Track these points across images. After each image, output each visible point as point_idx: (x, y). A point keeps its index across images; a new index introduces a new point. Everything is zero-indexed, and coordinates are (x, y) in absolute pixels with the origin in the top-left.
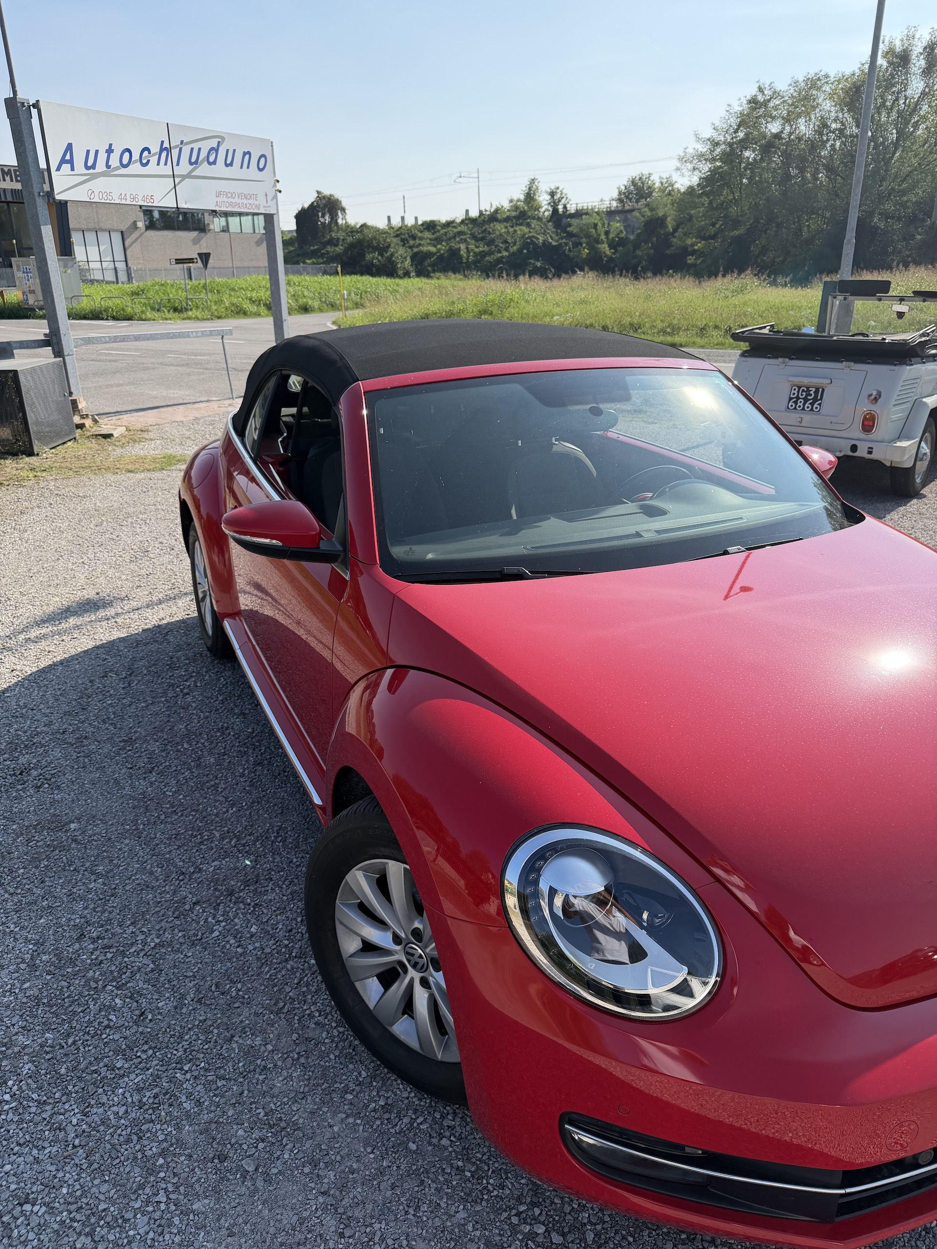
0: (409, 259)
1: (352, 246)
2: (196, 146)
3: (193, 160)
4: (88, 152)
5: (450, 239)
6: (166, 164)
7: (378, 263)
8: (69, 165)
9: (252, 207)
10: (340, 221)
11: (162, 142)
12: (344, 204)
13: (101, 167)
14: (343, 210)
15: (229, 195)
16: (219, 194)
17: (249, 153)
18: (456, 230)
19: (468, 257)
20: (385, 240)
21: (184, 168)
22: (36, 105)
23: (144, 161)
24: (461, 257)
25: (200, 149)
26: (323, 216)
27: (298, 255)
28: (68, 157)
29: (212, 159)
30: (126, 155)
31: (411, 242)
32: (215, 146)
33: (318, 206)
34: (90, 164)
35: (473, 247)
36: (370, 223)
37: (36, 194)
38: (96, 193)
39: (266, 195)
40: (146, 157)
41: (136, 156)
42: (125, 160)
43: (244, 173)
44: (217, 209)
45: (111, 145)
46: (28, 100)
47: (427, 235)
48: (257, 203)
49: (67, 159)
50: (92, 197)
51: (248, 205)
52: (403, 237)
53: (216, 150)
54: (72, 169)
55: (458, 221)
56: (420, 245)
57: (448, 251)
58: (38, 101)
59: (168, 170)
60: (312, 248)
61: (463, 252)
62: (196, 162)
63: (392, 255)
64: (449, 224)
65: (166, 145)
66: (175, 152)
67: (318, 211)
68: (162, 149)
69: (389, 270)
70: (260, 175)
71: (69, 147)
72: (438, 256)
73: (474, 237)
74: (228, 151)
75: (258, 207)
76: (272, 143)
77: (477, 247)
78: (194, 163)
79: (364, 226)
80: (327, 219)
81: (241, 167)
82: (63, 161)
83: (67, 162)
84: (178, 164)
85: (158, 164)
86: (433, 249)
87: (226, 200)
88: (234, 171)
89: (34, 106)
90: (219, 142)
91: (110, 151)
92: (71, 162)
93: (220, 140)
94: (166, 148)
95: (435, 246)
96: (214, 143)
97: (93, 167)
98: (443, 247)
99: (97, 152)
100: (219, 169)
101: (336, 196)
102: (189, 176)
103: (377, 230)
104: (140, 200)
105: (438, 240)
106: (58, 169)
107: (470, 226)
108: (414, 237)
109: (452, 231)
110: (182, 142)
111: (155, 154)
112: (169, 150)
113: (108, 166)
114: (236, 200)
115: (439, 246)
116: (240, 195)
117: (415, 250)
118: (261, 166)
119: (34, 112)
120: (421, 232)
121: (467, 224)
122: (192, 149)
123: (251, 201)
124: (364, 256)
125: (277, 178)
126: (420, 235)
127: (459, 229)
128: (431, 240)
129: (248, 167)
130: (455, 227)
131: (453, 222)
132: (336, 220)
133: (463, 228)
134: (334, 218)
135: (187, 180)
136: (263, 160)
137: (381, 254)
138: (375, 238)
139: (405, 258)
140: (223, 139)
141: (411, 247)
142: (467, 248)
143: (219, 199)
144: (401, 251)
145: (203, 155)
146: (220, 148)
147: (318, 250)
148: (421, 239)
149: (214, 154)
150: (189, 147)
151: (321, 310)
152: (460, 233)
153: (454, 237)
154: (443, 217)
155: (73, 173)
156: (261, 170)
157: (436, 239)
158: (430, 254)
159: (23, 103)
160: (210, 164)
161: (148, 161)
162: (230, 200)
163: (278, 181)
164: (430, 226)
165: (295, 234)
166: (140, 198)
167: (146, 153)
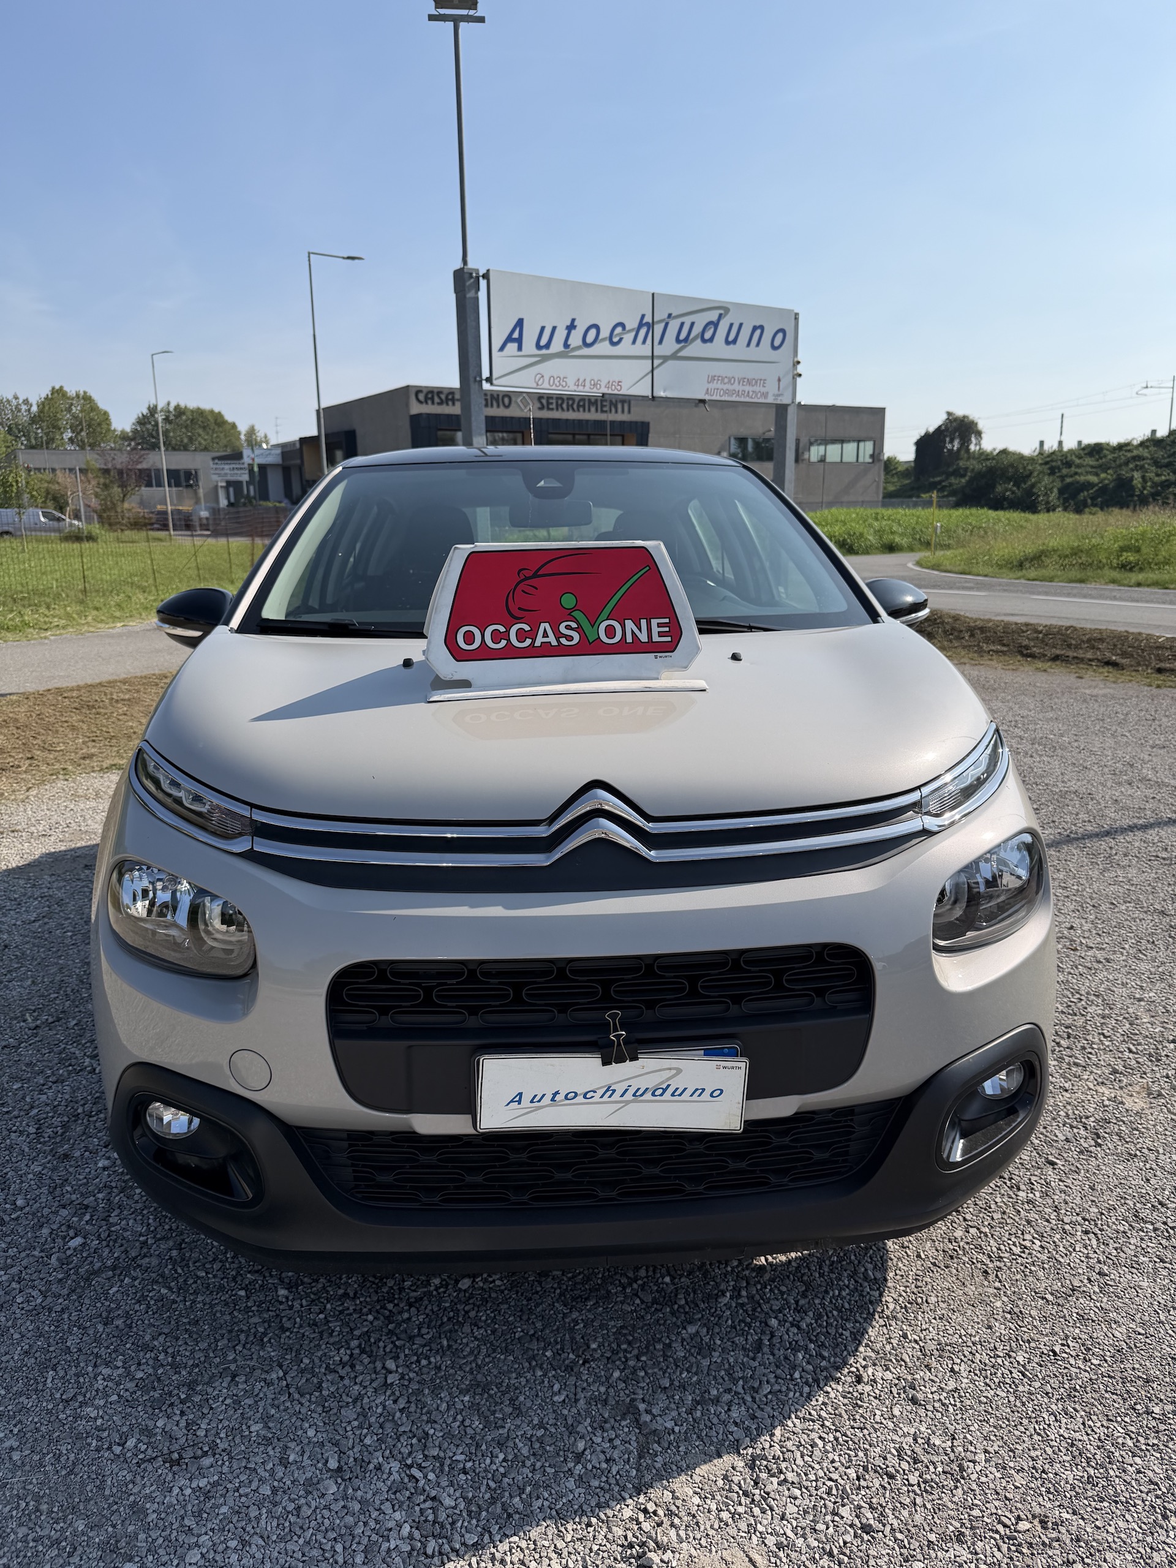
0: (1055, 490)
1: (979, 475)
2: (688, 320)
3: (683, 336)
4: (543, 328)
5: (1120, 466)
6: (644, 342)
7: (1012, 496)
8: (516, 345)
9: (756, 395)
10: (972, 447)
11: (643, 316)
12: (980, 426)
13: (557, 346)
14: (979, 434)
15: (726, 380)
16: (712, 379)
17: (762, 328)
18: (1129, 455)
19: (1144, 488)
20: (1024, 468)
21: (669, 346)
22: (486, 276)
23: (615, 340)
24: (1133, 488)
25: (693, 324)
26: (952, 441)
27: (912, 489)
28: (516, 335)
29: (707, 336)
30: (592, 334)
31: (1065, 471)
32: (715, 318)
33: (947, 429)
34: (543, 342)
35: (1152, 475)
36: (1012, 448)
37: (472, 379)
38: (546, 378)
39: (779, 380)
40: (617, 335)
41: (605, 333)
42: (590, 338)
43: (753, 352)
44: (707, 398)
45: (573, 320)
46: (478, 270)
47: (1090, 461)
48: (763, 390)
49: (515, 337)
50: (540, 383)
51: (751, 393)
52: (1054, 464)
53: (715, 324)
54: (520, 348)
55: (1135, 443)
56: (1076, 473)
57: (1114, 480)
58: (488, 271)
59: (646, 350)
60: (932, 480)
61: (1137, 481)
62: (686, 340)
63: (1033, 486)
64: (1121, 447)
65: (648, 319)
66: (658, 329)
67: (946, 436)
68: (641, 325)
69: (1028, 503)
70: (774, 355)
71: (520, 323)
72: (1100, 488)
73: (1156, 463)
74: (731, 325)
75: (765, 395)
76: (797, 315)
77: (1158, 475)
78: (683, 341)
79: (1004, 452)
80: (956, 444)
81: (748, 345)
82: (510, 339)
83: (514, 340)
84: (661, 342)
85: (634, 342)
86: (1094, 479)
87: (719, 386)
88: (739, 350)
89: (484, 276)
90: (720, 315)
91: (571, 327)
92: (519, 341)
93: (722, 312)
94: (647, 324)
95: (1097, 475)
96: (713, 316)
97: (547, 346)
98: (1107, 477)
99: (554, 328)
100: (718, 347)
101: (971, 418)
102: (674, 356)
103: (1021, 457)
104: (603, 386)
105: (1104, 468)
106: (502, 349)
107: (1152, 449)
108: (1069, 464)
109: (1125, 455)
110: (670, 315)
111: (630, 331)
112: (650, 326)
113: (566, 345)
114: (736, 387)
115: (1103, 475)
116: (741, 381)
117: (1068, 480)
118: (776, 343)
119: (483, 283)
120: (1080, 458)
121: (1147, 447)
122: (682, 324)
123: (757, 388)
124: (994, 487)
125: (799, 358)
126: (1077, 461)
127: (1135, 453)
128: (1092, 467)
129: (758, 344)
130: (1129, 451)
131: (1128, 444)
132: (968, 446)
133: (1141, 451)
134: (965, 442)
135: (670, 363)
136: (780, 336)
137: (1017, 484)
138: (1012, 465)
139: (1052, 488)
140: (727, 310)
141: (1062, 478)
142: (1143, 477)
143: (714, 385)
144: (1046, 480)
145: (697, 330)
146: (721, 323)
147: (940, 482)
148: (1078, 466)
149: (712, 330)
150: (679, 321)
151: (911, 549)
152: (1134, 458)
153: (1127, 463)
154: (1114, 439)
155: (520, 353)
156: (774, 348)
157: (1100, 466)
158: (1088, 485)
159: (471, 274)
160: (704, 341)
161: (621, 340)
162: (725, 387)
163: (798, 363)
164: (1095, 450)
165: (913, 464)
166: (603, 385)
167: (619, 330)
